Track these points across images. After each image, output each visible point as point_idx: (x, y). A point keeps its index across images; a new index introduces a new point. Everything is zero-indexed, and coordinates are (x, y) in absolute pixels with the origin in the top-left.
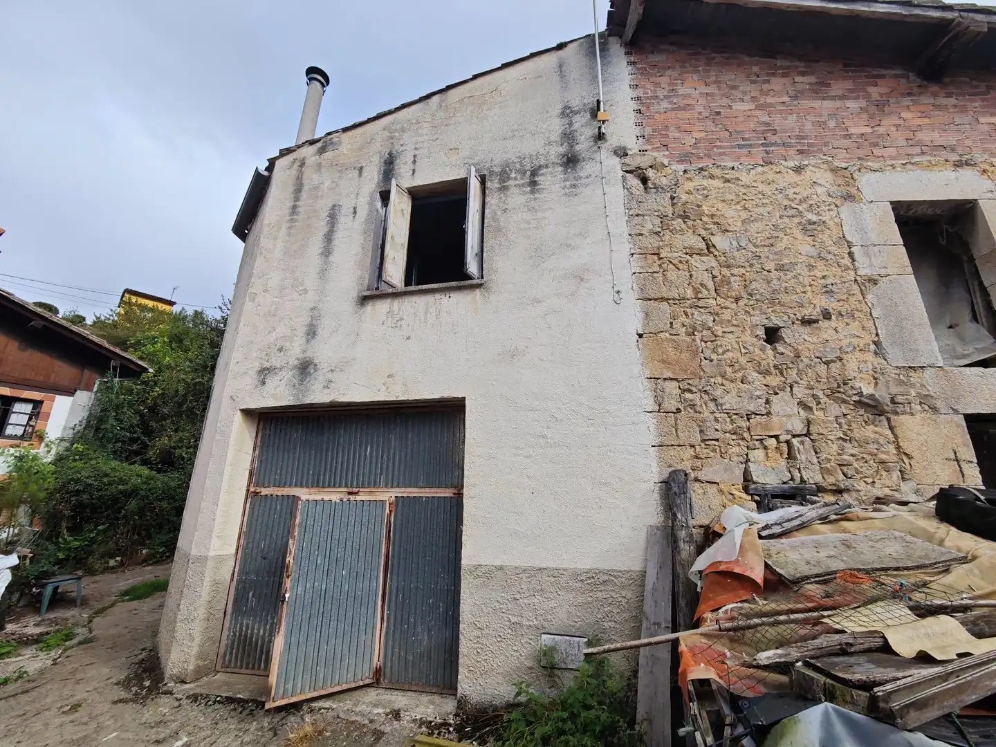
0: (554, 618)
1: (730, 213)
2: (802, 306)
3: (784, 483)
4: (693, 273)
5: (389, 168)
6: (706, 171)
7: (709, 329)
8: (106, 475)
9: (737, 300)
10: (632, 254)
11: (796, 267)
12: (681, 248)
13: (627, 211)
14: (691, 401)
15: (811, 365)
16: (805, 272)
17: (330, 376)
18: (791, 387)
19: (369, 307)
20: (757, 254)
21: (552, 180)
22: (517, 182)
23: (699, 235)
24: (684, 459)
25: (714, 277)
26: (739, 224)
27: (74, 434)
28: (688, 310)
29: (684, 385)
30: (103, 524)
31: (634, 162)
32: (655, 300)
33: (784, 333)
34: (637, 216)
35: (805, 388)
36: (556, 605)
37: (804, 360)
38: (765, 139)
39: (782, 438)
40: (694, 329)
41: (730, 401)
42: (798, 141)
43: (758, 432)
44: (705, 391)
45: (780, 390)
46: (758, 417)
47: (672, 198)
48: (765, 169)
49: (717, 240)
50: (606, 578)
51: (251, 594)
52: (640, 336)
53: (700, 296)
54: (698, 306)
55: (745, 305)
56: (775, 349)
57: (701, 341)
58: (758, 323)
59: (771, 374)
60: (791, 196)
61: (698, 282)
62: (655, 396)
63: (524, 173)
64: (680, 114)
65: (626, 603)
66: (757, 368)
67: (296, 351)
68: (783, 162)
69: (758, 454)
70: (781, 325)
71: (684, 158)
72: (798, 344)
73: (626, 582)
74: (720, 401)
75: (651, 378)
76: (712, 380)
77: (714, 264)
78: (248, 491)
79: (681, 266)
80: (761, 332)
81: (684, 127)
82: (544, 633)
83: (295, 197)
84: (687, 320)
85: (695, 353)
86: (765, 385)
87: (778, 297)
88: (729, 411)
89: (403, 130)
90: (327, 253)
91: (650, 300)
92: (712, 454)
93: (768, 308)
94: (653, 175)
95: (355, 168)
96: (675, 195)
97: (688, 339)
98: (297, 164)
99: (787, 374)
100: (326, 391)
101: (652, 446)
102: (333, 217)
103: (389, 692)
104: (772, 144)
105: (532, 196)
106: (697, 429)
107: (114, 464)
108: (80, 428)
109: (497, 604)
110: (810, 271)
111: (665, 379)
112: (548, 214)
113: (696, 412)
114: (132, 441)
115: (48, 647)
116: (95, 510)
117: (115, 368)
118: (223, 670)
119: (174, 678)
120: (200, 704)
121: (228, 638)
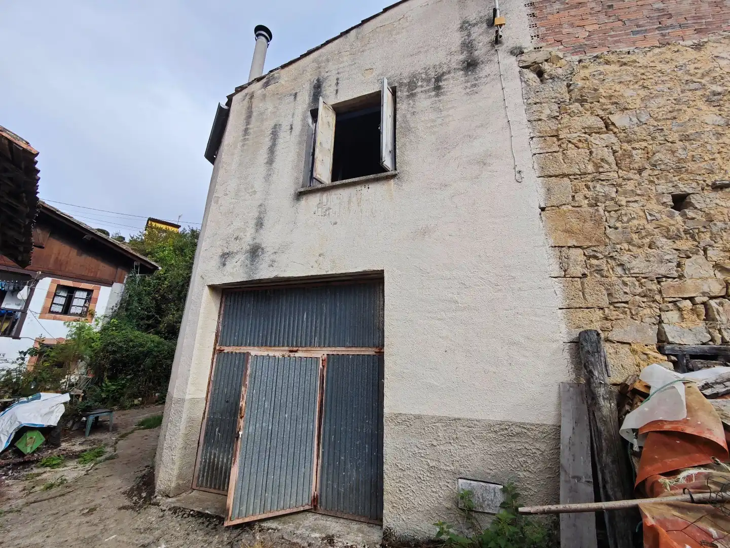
0: (469, 465)
1: (628, 93)
2: (711, 172)
3: (703, 344)
4: (593, 150)
5: (317, 89)
6: (601, 58)
7: (612, 199)
8: (132, 341)
9: (640, 171)
10: (532, 138)
11: (702, 136)
12: (580, 128)
13: (525, 101)
14: (597, 266)
15: (726, 228)
16: (714, 140)
17: (273, 257)
18: (705, 250)
19: (304, 202)
20: (660, 128)
21: (455, 85)
22: (423, 89)
23: (598, 115)
24: (593, 320)
25: (614, 152)
26: (638, 101)
27: (112, 312)
28: (589, 183)
29: (589, 252)
30: (130, 374)
31: (528, 58)
32: (556, 176)
33: (694, 200)
34: (535, 104)
35: (721, 250)
36: (471, 452)
37: (718, 223)
38: (660, 23)
39: (698, 300)
40: (597, 200)
41: (638, 265)
42: (695, 21)
43: (671, 294)
44: (612, 257)
45: (693, 254)
46: (670, 280)
47: (569, 86)
48: (663, 49)
49: (614, 118)
50: (518, 430)
51: (217, 430)
52: (543, 209)
53: (601, 170)
54: (600, 179)
55: (649, 175)
56: (684, 215)
57: (604, 211)
58: (664, 191)
59: (682, 238)
60: (692, 71)
61: (599, 157)
62: (560, 263)
63: (429, 81)
64: (573, 12)
65: (540, 454)
66: (665, 234)
67: (248, 239)
68: (681, 42)
69: (671, 316)
70: (690, 191)
71: (580, 49)
72: (711, 208)
73: (539, 435)
74: (628, 266)
75: (555, 247)
76: (618, 246)
77: (614, 139)
78: (215, 349)
79: (580, 145)
80: (668, 200)
81: (577, 23)
82: (461, 478)
83: (246, 122)
84: (589, 193)
85: (598, 222)
86: (675, 249)
87: (684, 166)
88: (638, 275)
89: (328, 60)
90: (270, 162)
91: (551, 176)
92: (622, 316)
93: (674, 176)
94: (549, 67)
95: (291, 95)
96: (571, 83)
97: (591, 210)
98: (248, 97)
99: (699, 238)
100: (271, 269)
101: (560, 309)
102: (275, 134)
103: (324, 518)
104: (667, 27)
105: (437, 99)
106: (605, 292)
107: (137, 333)
108: (116, 308)
109: (416, 449)
110: (718, 139)
111: (569, 247)
112: (451, 112)
113: (603, 276)
114: (149, 318)
115: (85, 461)
116: (125, 365)
117: (137, 267)
118: (198, 488)
119: (162, 493)
120: (178, 516)
121: (201, 464)
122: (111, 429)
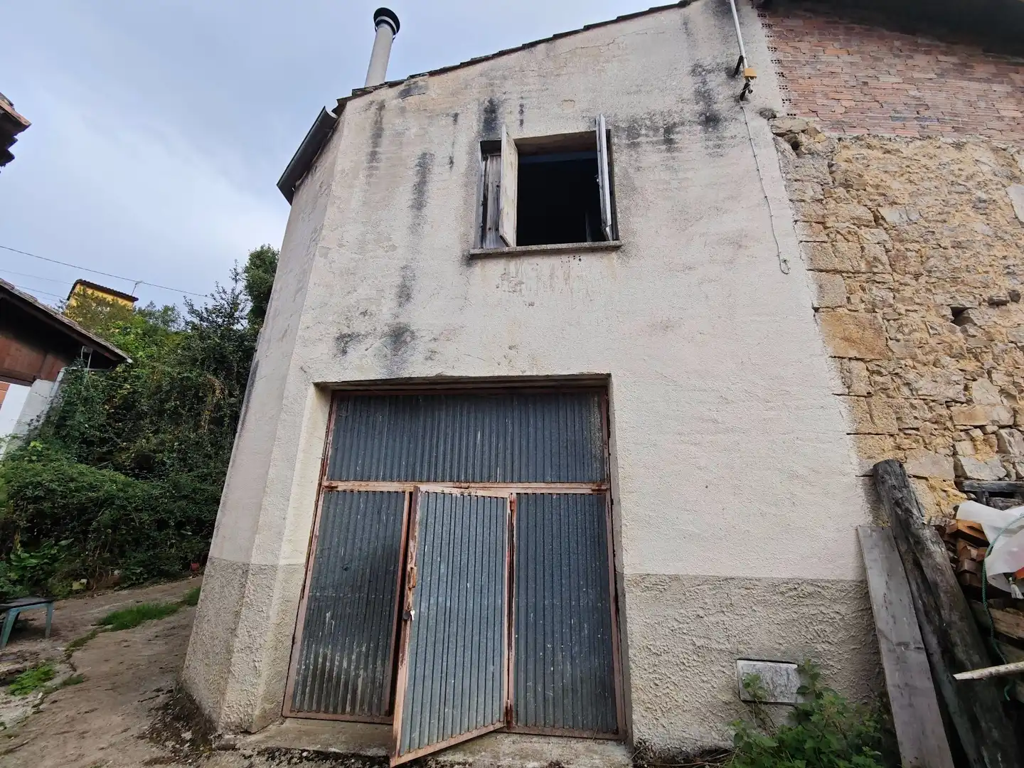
0: (751, 640)
1: (895, 185)
2: (986, 286)
3: (1000, 479)
4: (864, 245)
5: (491, 114)
6: (862, 140)
7: (891, 306)
8: (72, 480)
9: (917, 276)
10: (796, 221)
11: (974, 244)
12: (848, 217)
13: (784, 175)
14: (883, 383)
15: (1006, 350)
16: (985, 252)
17: (433, 346)
18: (989, 373)
19: (478, 268)
20: (930, 230)
21: (692, 139)
22: (649, 139)
23: (866, 206)
24: (885, 449)
25: (887, 251)
26: (907, 196)
27: (30, 431)
28: (864, 284)
29: (872, 366)
31: (786, 125)
32: (827, 271)
33: (973, 315)
34: (796, 181)
35: (1005, 374)
36: (752, 623)
37: (999, 344)
38: (918, 113)
39: (990, 429)
40: (874, 306)
41: (925, 386)
42: (952, 118)
43: (961, 421)
44: (897, 374)
45: (978, 376)
46: (959, 404)
47: (830, 166)
48: (925, 143)
49: (885, 212)
50: (810, 589)
51: (328, 615)
52: (816, 310)
53: (875, 270)
54: (875, 281)
55: (926, 282)
56: (965, 331)
57: (883, 319)
58: (943, 302)
59: (965, 358)
60: (957, 172)
61: (872, 255)
62: (842, 378)
63: (656, 130)
64: (826, 81)
65: (840, 619)
66: (948, 351)
67: (385, 317)
68: (942, 139)
69: (964, 447)
70: (968, 305)
71: (837, 125)
72: (989, 327)
73: (837, 594)
74: (915, 385)
75: (835, 357)
76: (903, 362)
77: (886, 237)
79: (850, 237)
80: (948, 312)
81: (832, 95)
82: (739, 659)
83: (373, 142)
84: (865, 296)
85: (878, 331)
86: (961, 370)
87: (960, 276)
88: (926, 397)
89: (505, 78)
90: (419, 205)
91: (822, 271)
92: (914, 445)
93: (951, 287)
94: (807, 140)
95: (448, 115)
96: (833, 162)
97: (869, 316)
98: (374, 108)
99: (982, 359)
101: (848, 434)
102: (424, 165)
103: (525, 738)
104: (926, 119)
105: (669, 155)
106: (894, 416)
107: (82, 467)
108: (37, 424)
109: (675, 624)
110: (989, 250)
111: (850, 359)
112: (690, 174)
113: (889, 397)
114: (103, 441)
115: (23, 690)
116: (56, 521)
117: (86, 356)
118: (293, 715)
119: (233, 728)
120: (281, 762)
121: (298, 674)
122: (48, 632)
